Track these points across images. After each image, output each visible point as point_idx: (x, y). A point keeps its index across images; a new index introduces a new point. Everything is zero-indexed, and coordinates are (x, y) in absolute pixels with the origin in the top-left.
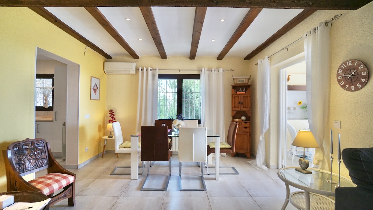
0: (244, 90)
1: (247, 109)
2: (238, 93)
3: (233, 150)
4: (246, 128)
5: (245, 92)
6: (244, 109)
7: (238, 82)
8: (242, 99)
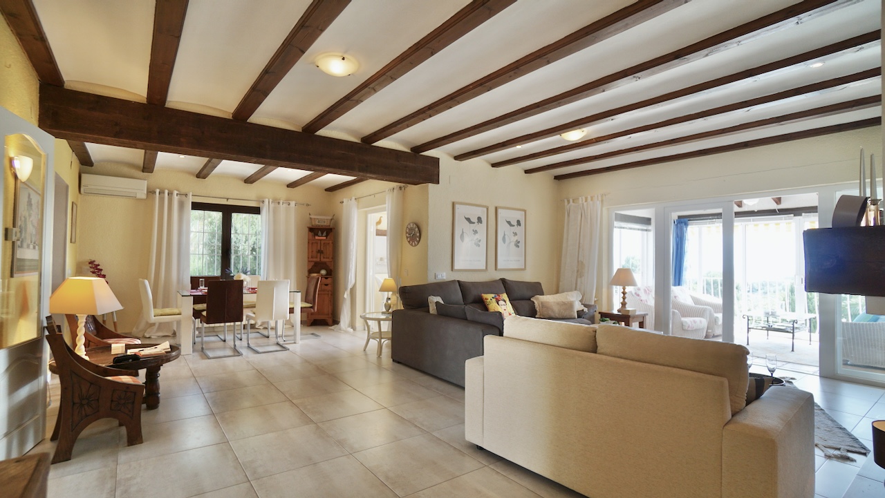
0: (325, 234)
1: (327, 260)
2: (317, 238)
3: (314, 310)
4: (326, 285)
5: (326, 236)
6: (325, 260)
7: (317, 223)
8: (322, 247)
